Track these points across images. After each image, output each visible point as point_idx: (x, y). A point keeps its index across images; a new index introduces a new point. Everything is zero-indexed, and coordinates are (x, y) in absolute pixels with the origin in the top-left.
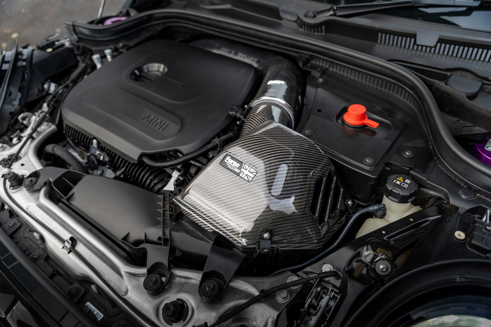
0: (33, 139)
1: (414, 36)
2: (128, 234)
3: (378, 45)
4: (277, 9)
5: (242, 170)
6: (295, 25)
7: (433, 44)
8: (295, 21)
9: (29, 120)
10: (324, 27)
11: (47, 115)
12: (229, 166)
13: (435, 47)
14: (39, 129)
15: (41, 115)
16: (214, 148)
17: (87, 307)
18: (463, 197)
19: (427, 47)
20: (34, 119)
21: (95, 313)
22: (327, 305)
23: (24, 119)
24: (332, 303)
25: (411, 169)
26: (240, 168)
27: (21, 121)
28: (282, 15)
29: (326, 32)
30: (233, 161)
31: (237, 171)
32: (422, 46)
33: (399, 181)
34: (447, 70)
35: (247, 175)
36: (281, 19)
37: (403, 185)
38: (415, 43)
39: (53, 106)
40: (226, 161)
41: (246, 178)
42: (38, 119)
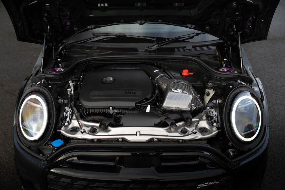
1: (185, 47)
3: (175, 52)
4: (137, 48)
6: (145, 53)
7: (191, 48)
8: (145, 51)
10: (156, 51)
13: (192, 49)
18: (224, 82)
19: (189, 50)
25: (209, 81)
28: (138, 50)
29: (157, 52)
32: (188, 50)
34: (198, 55)
36: (138, 51)
38: (186, 49)
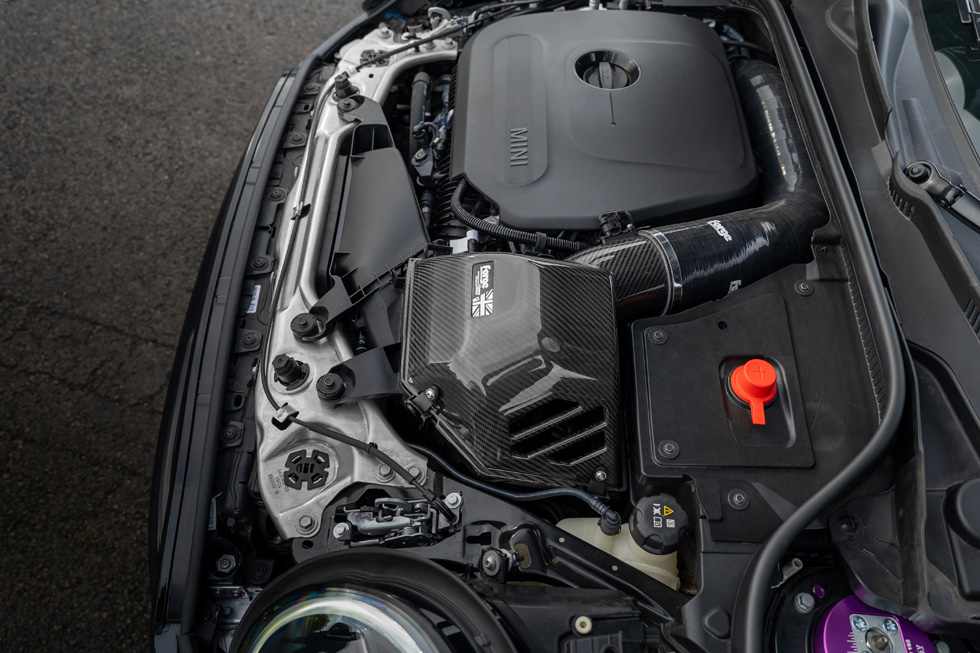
0: (417, 50)
4: (888, 115)
5: (483, 296)
8: (893, 161)
9: (440, 21)
10: (913, 209)
11: (465, 30)
12: (477, 278)
14: (436, 42)
15: (456, 25)
16: (530, 244)
17: (254, 289)
18: (706, 620)
20: (447, 24)
21: (253, 302)
22: (401, 527)
23: (435, 14)
24: (407, 532)
25: (704, 517)
26: (483, 291)
27: (429, 15)
29: (913, 219)
30: (487, 276)
31: (478, 291)
33: (662, 511)
35: (479, 306)
36: (883, 136)
37: (657, 520)
39: (482, 21)
40: (482, 268)
41: (474, 308)
42: (449, 26)
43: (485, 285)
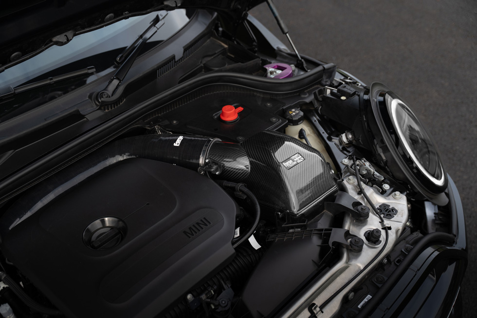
1: (174, 58)
2: (313, 260)
3: (158, 80)
4: (78, 110)
5: (295, 160)
13: (183, 56)
19: (180, 59)
25: (282, 107)
29: (125, 97)
30: (287, 163)
32: (178, 61)
36: (83, 117)
38: (175, 62)
41: (302, 160)
43: (290, 161)
